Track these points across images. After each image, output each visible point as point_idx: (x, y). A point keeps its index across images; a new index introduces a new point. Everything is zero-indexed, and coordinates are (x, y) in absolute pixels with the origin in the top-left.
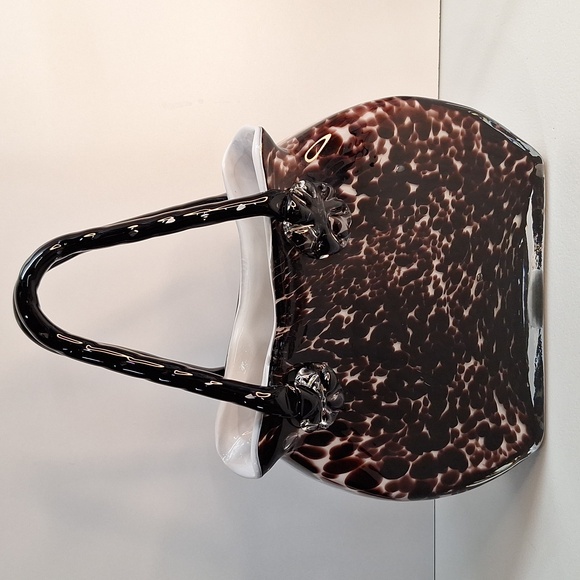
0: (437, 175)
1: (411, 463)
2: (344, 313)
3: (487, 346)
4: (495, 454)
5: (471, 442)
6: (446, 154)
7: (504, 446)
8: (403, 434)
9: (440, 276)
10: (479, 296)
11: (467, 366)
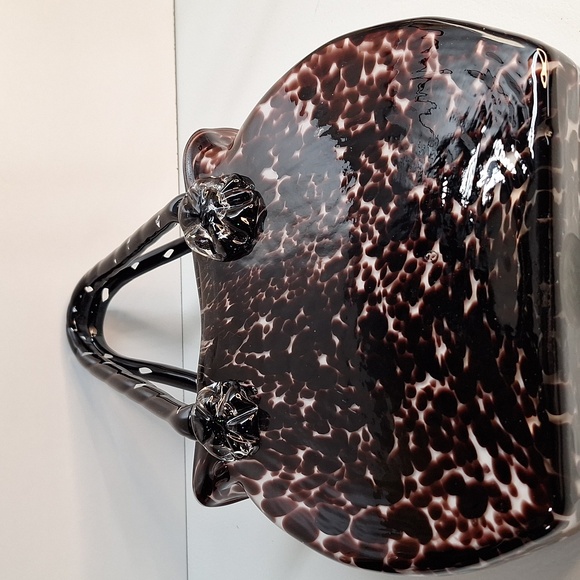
0: (372, 127)
1: (352, 517)
2: (263, 322)
3: (454, 357)
4: (476, 525)
5: (438, 500)
6: (384, 94)
7: (490, 514)
8: (340, 477)
9: (372, 262)
10: (438, 284)
11: (420, 387)
